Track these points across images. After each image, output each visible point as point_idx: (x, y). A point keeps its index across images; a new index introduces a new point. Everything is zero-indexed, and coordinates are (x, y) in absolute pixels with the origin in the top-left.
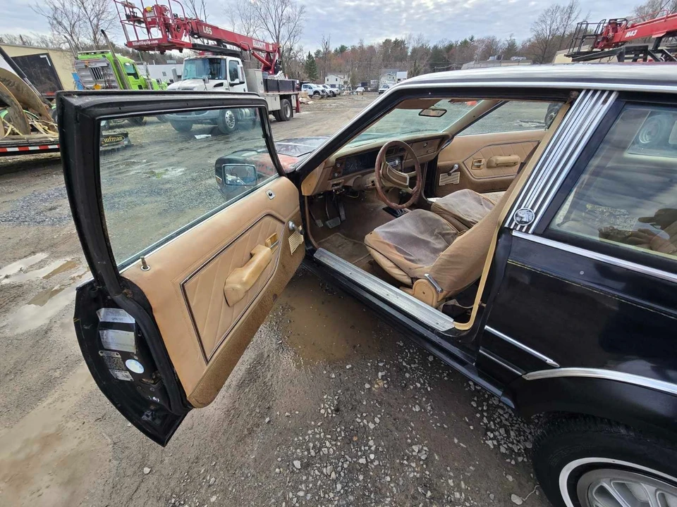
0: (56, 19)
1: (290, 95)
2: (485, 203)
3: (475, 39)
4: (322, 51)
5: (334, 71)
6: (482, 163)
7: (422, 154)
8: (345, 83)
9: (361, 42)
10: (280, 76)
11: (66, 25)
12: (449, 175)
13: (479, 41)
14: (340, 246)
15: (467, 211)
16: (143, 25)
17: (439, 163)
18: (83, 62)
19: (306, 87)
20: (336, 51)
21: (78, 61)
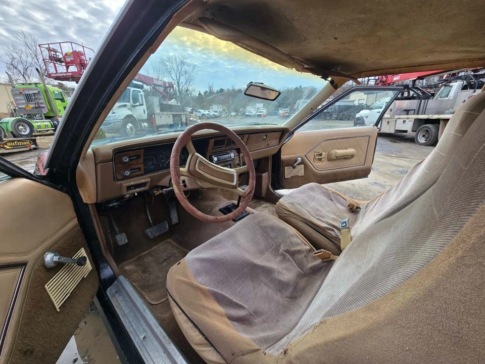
0: (12, 65)
1: (181, 114)
2: (336, 199)
3: (302, 87)
4: (208, 91)
5: (216, 103)
6: (323, 157)
7: (263, 147)
8: (224, 110)
9: (233, 86)
10: (173, 102)
11: (20, 69)
12: (294, 167)
13: (304, 88)
14: (165, 260)
15: (318, 210)
16: (63, 64)
17: (282, 157)
18: (18, 90)
19: (197, 111)
20: (217, 91)
21: (15, 89)
